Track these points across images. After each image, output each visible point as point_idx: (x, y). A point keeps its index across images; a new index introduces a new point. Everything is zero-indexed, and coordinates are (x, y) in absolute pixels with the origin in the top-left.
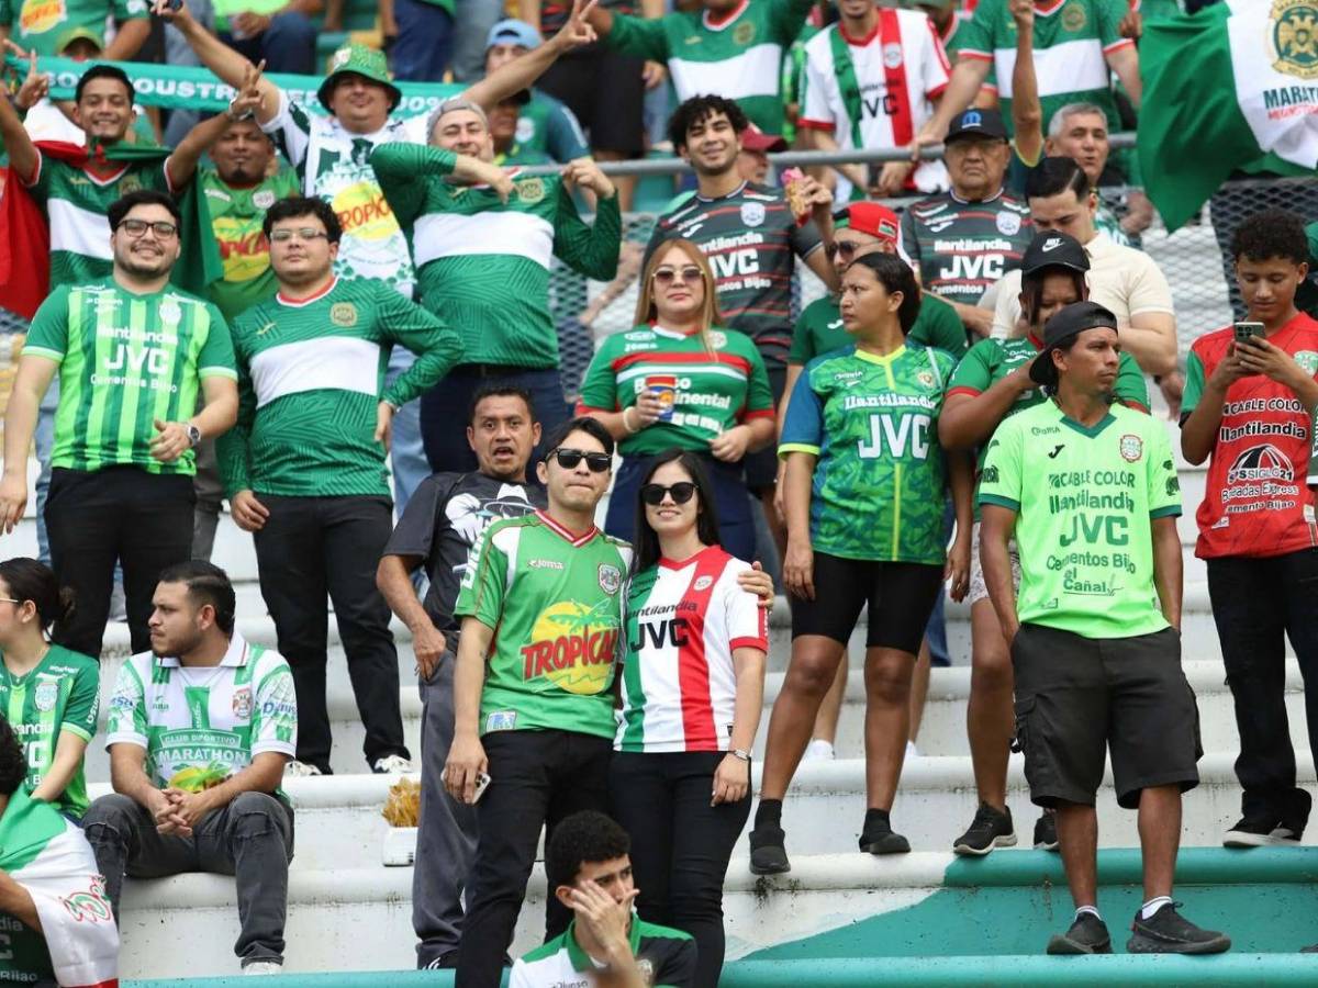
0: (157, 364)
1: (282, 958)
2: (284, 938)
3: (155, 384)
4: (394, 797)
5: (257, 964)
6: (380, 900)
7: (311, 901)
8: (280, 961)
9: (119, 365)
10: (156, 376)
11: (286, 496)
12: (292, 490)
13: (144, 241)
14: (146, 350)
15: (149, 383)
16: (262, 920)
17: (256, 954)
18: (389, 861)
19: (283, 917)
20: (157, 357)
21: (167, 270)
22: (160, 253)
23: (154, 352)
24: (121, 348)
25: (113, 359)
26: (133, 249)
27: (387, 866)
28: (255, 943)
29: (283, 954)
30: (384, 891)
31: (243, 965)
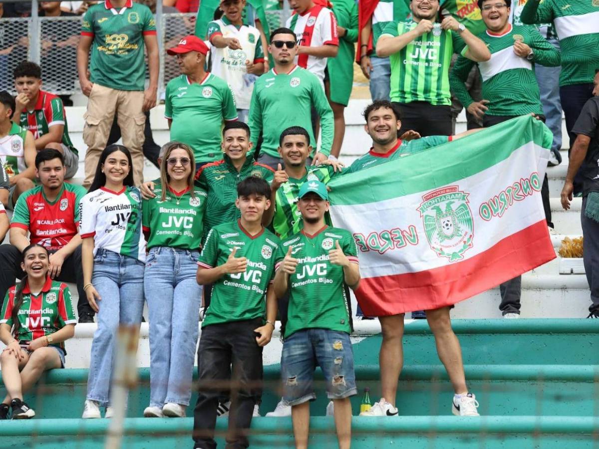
0: (432, 56)
1: (519, 312)
2: (520, 303)
3: (431, 64)
4: (564, 245)
5: (510, 314)
6: (558, 289)
7: (529, 288)
8: (519, 313)
9: (416, 57)
10: (432, 61)
11: (501, 116)
12: (503, 113)
13: (424, 3)
14: (427, 50)
15: (429, 64)
16: (511, 295)
17: (509, 309)
18: (562, 272)
19: (520, 294)
20: (432, 53)
21: (434, 16)
22: (430, 8)
23: (431, 50)
24: (417, 49)
25: (414, 54)
26: (419, 7)
27: (561, 274)
28: (509, 305)
29: (520, 310)
30: (561, 284)
31: (503, 314)
